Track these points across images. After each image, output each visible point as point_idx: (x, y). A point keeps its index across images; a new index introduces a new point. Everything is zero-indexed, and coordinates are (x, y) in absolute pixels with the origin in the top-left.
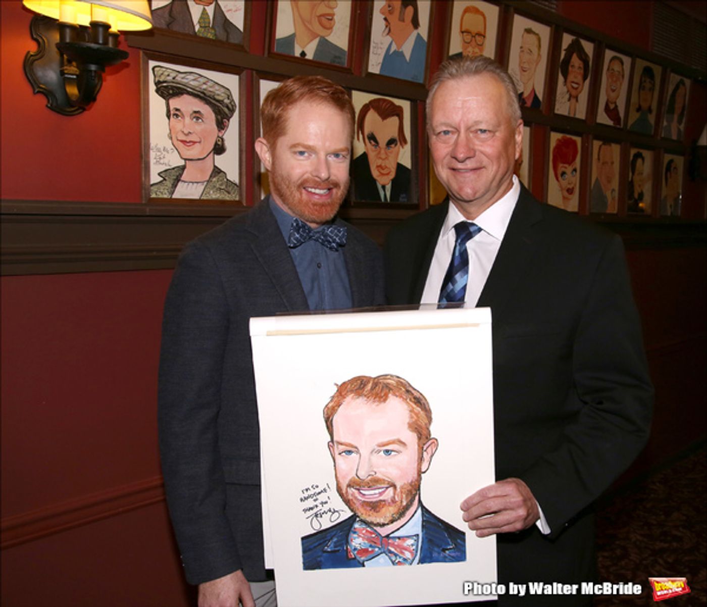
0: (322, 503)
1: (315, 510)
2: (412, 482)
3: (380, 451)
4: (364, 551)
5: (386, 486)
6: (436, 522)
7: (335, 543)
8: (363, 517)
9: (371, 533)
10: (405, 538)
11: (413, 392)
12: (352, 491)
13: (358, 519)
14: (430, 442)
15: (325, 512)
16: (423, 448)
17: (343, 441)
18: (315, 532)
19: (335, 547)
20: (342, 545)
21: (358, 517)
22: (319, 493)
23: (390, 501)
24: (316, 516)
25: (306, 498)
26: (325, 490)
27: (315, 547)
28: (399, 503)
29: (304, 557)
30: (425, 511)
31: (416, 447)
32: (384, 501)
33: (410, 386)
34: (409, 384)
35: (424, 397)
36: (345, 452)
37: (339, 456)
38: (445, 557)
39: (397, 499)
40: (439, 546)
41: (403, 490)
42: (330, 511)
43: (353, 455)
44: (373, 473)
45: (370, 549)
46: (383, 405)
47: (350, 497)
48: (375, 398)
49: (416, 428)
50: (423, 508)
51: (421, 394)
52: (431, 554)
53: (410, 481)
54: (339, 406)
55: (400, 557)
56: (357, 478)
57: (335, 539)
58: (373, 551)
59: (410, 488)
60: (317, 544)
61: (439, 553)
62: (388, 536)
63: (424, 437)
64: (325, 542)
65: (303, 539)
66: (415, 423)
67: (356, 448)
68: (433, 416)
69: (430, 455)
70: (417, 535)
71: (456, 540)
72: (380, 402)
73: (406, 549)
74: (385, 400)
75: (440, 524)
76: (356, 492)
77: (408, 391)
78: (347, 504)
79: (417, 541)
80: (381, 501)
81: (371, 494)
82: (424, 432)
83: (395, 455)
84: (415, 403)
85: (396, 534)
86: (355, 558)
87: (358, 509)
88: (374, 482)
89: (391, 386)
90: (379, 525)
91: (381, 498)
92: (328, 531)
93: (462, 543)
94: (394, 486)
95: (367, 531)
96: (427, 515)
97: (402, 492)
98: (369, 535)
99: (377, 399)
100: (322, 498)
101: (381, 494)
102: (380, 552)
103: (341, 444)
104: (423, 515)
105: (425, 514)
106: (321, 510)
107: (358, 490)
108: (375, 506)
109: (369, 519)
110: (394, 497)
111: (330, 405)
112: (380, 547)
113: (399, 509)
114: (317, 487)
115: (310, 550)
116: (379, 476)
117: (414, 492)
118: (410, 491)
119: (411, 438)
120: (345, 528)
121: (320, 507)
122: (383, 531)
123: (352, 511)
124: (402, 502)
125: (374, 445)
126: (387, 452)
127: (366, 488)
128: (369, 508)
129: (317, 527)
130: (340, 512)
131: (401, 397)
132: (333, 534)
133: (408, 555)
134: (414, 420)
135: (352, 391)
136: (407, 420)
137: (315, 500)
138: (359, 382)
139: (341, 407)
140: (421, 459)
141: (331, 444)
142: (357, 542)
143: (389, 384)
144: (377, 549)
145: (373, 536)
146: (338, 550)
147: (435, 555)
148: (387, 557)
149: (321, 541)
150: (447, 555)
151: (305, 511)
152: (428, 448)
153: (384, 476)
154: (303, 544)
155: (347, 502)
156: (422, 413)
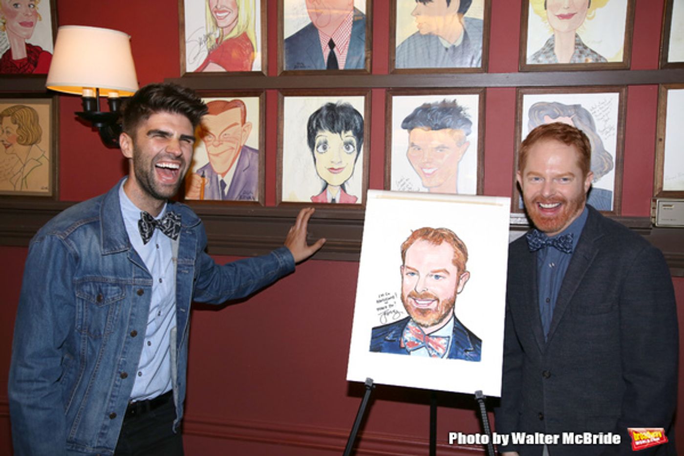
0: (391, 306)
1: (385, 310)
2: (450, 299)
3: (432, 275)
4: (413, 344)
5: (433, 299)
6: (463, 329)
7: (394, 334)
8: (415, 319)
9: (419, 331)
10: (441, 338)
11: (458, 240)
12: (410, 299)
13: (411, 320)
14: (465, 274)
15: (391, 312)
16: (459, 277)
17: (410, 266)
18: (381, 325)
19: (393, 337)
20: (397, 337)
21: (411, 318)
22: (389, 299)
23: (434, 310)
24: (385, 314)
25: (381, 301)
26: (393, 297)
27: (380, 336)
28: (439, 312)
29: (372, 342)
30: (456, 320)
31: (456, 276)
32: (430, 309)
33: (457, 237)
34: (456, 235)
35: (464, 244)
36: (410, 273)
37: (407, 276)
38: (466, 356)
39: (439, 309)
40: (463, 348)
41: (443, 304)
42: (394, 311)
43: (415, 276)
44: (426, 289)
45: (416, 343)
46: (438, 247)
47: (409, 304)
48: (434, 242)
49: (457, 263)
50: (455, 318)
51: (463, 243)
52: (457, 352)
53: (449, 298)
54: (411, 244)
55: (435, 352)
56: (415, 291)
57: (394, 332)
58: (417, 344)
59: (448, 303)
60: (381, 334)
61: (462, 353)
62: (428, 335)
63: (461, 270)
64: (387, 334)
65: (374, 329)
66: (457, 260)
67: (417, 271)
68: (469, 257)
69: (464, 282)
70: (449, 337)
71: (475, 345)
72: (437, 244)
73: (440, 346)
74: (440, 244)
75: (466, 332)
76: (413, 301)
77: (455, 240)
78: (406, 309)
79: (449, 341)
80: (428, 309)
81: (423, 304)
82: (462, 267)
83: (441, 280)
84: (458, 248)
85: (435, 334)
86: (404, 348)
87: (412, 313)
88: (425, 296)
89: (445, 236)
90: (423, 326)
91: (429, 307)
92: (390, 326)
93: (479, 348)
94: (438, 300)
95: (416, 329)
96: (457, 323)
97: (442, 305)
98: (416, 332)
99: (435, 242)
100: (391, 302)
101: (428, 304)
102: (422, 345)
103: (409, 268)
104: (455, 323)
105: (456, 322)
106: (388, 310)
107: (415, 300)
108: (424, 312)
109: (419, 321)
110: (437, 308)
111: (406, 243)
112: (423, 342)
113: (439, 316)
114: (389, 294)
115: (376, 337)
116: (429, 292)
117: (450, 306)
118: (448, 305)
119: (453, 270)
120: (402, 325)
121: (388, 308)
122: (427, 331)
123: (408, 313)
124: (442, 312)
125: (429, 271)
126: (437, 277)
127: (420, 299)
128: (419, 313)
129: (384, 322)
130: (401, 314)
131: (450, 242)
132: (393, 328)
133: (441, 351)
134: (455, 258)
135: (420, 236)
136: (452, 258)
137: (386, 303)
138: (426, 231)
139: (412, 245)
140: (458, 284)
141: (402, 267)
142: (408, 336)
143: (444, 234)
144: (420, 343)
145: (420, 333)
146: (394, 341)
147: (459, 353)
148: (426, 350)
149: (385, 332)
150: (467, 355)
151: (378, 309)
152: (463, 277)
153: (434, 293)
154: (373, 333)
155: (406, 307)
156: (462, 254)
